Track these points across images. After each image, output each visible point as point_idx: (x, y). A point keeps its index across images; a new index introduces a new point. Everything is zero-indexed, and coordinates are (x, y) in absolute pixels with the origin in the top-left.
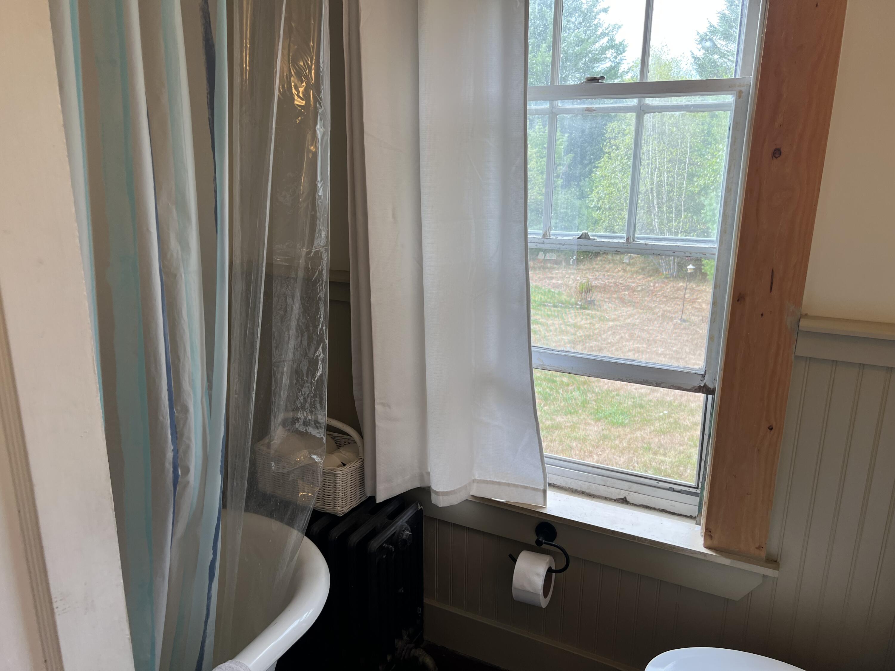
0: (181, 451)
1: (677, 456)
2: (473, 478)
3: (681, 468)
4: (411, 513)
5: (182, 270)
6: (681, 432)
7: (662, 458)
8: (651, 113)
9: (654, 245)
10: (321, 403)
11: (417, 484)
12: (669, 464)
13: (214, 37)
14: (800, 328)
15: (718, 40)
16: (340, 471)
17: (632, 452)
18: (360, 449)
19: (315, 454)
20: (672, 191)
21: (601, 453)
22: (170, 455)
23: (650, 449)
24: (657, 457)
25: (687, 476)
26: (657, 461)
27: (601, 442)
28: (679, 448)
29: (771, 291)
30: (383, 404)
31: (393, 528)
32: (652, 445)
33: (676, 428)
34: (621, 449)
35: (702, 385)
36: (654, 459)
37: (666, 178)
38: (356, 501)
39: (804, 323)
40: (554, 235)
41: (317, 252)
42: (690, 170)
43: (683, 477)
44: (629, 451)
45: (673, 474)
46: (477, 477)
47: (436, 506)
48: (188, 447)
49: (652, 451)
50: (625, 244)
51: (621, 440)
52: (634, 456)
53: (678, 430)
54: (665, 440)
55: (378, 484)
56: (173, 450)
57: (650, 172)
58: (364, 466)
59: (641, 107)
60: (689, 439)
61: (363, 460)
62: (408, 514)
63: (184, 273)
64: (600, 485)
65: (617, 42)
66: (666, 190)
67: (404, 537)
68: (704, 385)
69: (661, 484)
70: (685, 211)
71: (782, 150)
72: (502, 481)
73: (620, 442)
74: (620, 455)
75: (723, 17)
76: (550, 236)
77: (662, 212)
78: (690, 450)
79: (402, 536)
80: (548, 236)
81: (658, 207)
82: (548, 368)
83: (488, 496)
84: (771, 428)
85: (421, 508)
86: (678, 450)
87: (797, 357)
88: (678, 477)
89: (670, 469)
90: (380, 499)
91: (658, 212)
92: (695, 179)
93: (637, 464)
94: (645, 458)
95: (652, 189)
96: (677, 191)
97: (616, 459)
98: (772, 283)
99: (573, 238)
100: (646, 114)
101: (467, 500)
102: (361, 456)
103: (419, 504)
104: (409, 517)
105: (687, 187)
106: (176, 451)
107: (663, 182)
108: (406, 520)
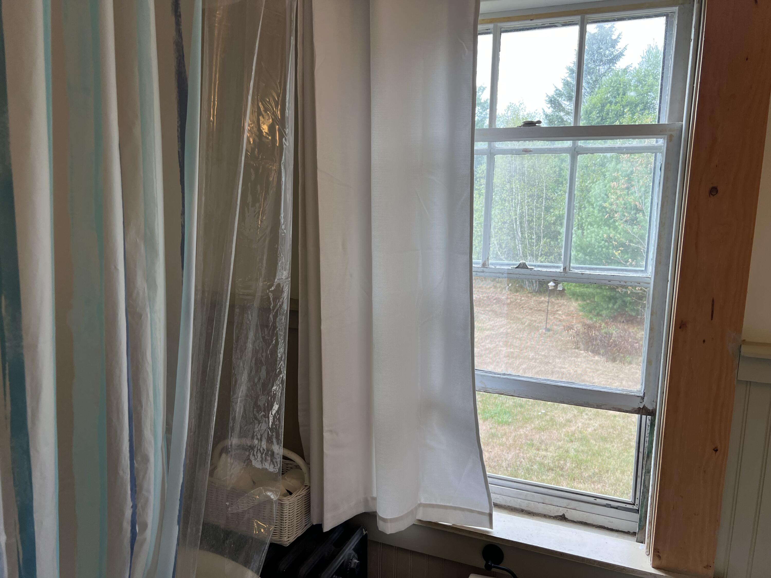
0: (139, 506)
1: (557, 451)
2: (419, 503)
3: (562, 462)
4: (357, 540)
5: (148, 309)
6: (557, 428)
7: (544, 453)
8: (584, 154)
9: (590, 274)
10: (277, 437)
11: (361, 510)
12: (551, 458)
13: (187, 71)
14: (742, 354)
15: (563, 101)
16: (288, 501)
17: (518, 448)
18: (306, 476)
19: (271, 491)
20: (532, 221)
21: (491, 450)
22: (128, 512)
23: (533, 445)
24: (540, 453)
25: (568, 469)
26: (540, 456)
27: (490, 440)
28: (558, 444)
29: (712, 319)
30: (331, 431)
31: (342, 557)
32: (534, 441)
33: (553, 425)
34: (508, 446)
35: (641, 407)
36: (538, 454)
37: (526, 210)
38: (302, 529)
39: (745, 350)
40: (492, 264)
41: (279, 285)
42: (547, 204)
43: (564, 470)
44: (516, 448)
45: (555, 468)
46: (423, 501)
47: (383, 534)
48: (147, 500)
49: (535, 447)
50: (563, 274)
51: (507, 437)
52: (520, 452)
53: (555, 427)
54: (545, 436)
55: (325, 513)
56: (132, 507)
57: (513, 205)
58: (310, 493)
59: (575, 148)
60: (565, 435)
61: (310, 487)
62: (355, 541)
63: (151, 313)
64: (539, 503)
65: (482, 101)
66: (527, 220)
67: (352, 566)
68: (643, 407)
69: (598, 501)
70: (544, 237)
71: (719, 188)
72: (448, 504)
73: (507, 439)
74: (508, 451)
75: (567, 84)
76: (488, 266)
77: (525, 238)
78: (568, 445)
79: (351, 565)
80: (487, 265)
81: (522, 234)
82: (491, 391)
83: (434, 520)
84: (716, 450)
85: (366, 533)
86: (557, 445)
87: (739, 381)
88: (560, 470)
89: (552, 463)
90: (327, 528)
91: (522, 238)
92: (552, 210)
93: (524, 459)
94: (530, 454)
95: (516, 219)
96: (536, 221)
97: (505, 456)
98: (712, 312)
99: (512, 267)
100: (579, 155)
101: (414, 524)
102: (307, 483)
103: (364, 529)
104: (356, 543)
105: (544, 217)
106: (134, 507)
107: (524, 213)
108: (353, 547)
